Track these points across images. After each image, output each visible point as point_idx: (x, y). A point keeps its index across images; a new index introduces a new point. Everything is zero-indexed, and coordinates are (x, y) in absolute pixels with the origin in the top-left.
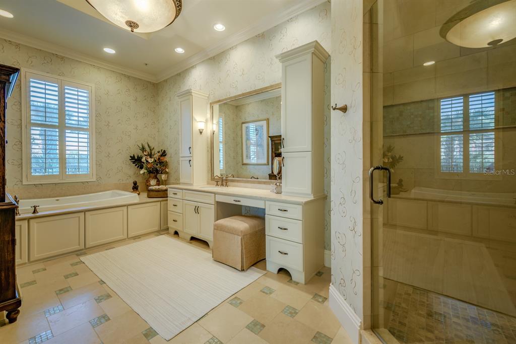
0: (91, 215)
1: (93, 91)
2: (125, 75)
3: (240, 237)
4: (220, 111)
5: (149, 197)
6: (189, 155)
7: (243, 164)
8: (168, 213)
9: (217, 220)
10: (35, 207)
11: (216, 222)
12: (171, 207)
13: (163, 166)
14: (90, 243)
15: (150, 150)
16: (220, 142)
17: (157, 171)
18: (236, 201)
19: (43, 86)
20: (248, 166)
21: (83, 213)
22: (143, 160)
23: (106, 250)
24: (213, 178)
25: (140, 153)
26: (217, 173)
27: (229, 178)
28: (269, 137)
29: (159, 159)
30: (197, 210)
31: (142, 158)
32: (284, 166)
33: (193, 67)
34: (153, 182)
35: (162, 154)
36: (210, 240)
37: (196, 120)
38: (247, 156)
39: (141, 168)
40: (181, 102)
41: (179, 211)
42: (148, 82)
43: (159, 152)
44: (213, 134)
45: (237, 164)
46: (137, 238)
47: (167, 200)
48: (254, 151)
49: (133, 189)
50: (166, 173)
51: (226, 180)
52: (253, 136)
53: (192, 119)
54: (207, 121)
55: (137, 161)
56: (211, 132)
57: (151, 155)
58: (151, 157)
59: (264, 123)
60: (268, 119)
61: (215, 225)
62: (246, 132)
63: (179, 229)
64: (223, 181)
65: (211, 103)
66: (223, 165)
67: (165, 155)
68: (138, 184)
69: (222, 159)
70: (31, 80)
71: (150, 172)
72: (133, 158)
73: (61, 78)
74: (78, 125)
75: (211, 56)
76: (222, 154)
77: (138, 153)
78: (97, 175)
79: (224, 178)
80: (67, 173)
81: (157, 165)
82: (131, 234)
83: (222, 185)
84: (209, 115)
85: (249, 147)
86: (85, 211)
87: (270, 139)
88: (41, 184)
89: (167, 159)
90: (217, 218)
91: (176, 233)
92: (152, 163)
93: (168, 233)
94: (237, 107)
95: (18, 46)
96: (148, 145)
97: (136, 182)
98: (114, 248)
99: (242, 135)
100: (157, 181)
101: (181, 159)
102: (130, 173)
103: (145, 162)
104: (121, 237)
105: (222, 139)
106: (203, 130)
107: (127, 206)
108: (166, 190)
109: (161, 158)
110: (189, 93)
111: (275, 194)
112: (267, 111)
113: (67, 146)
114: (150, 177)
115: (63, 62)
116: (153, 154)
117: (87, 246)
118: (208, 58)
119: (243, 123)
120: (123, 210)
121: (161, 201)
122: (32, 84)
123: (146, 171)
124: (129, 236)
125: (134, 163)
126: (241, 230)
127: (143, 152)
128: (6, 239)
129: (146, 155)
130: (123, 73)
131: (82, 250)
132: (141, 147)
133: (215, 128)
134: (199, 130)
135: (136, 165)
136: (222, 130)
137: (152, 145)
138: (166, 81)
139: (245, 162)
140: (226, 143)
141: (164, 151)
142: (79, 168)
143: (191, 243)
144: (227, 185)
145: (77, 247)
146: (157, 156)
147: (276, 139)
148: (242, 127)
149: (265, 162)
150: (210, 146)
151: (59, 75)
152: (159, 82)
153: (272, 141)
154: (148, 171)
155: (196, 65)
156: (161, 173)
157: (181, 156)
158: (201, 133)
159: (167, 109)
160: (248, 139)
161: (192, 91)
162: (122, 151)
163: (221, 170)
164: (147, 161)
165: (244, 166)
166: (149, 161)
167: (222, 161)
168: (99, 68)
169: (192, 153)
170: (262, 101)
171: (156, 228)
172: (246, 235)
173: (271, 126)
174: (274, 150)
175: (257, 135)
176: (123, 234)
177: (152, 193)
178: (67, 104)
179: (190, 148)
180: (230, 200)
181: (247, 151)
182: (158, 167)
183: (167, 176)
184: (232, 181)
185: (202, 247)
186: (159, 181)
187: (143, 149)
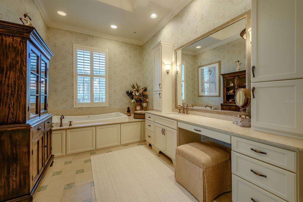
0: (99, 129)
1: (107, 55)
2: (124, 42)
3: (203, 170)
4: (183, 60)
5: (135, 118)
6: (159, 89)
7: (199, 96)
8: (146, 130)
9: (179, 145)
10: (70, 122)
11: (178, 147)
12: (147, 127)
13: (145, 98)
14: (99, 147)
15: (138, 87)
16: (183, 81)
17: (141, 101)
18: (197, 130)
19: (83, 53)
20: (203, 97)
21: (95, 127)
22: (133, 94)
23: (107, 152)
24: (176, 107)
25: (132, 90)
26: (180, 103)
27: (189, 107)
28: (221, 75)
29: (142, 93)
30: (163, 132)
31: (132, 92)
32: (254, 97)
33: (163, 28)
34: (138, 108)
35: (145, 90)
36: (173, 158)
37: (164, 64)
38: (202, 91)
39: (132, 99)
40: (154, 52)
41: (152, 130)
42: (137, 45)
43: (142, 89)
44: (177, 73)
45: (195, 96)
46: (126, 145)
47: (145, 121)
48: (207, 87)
49: (127, 112)
50: (147, 102)
51: (187, 109)
52: (206, 77)
53: (161, 63)
54: (172, 64)
55: (130, 94)
56: (175, 72)
57: (137, 91)
58: (138, 92)
59: (217, 65)
60: (220, 62)
61: (177, 150)
62: (202, 73)
63: (152, 143)
64: (184, 110)
65: (175, 50)
66: (184, 97)
67: (146, 91)
68: (130, 109)
69: (184, 93)
70: (78, 50)
71: (137, 101)
72: (127, 92)
73: (92, 48)
74: (100, 74)
75: (176, 14)
76: (184, 89)
77: (130, 89)
78: (109, 103)
79: (185, 107)
80: (94, 102)
81: (141, 97)
82: (123, 143)
83: (184, 113)
84: (174, 60)
85: (204, 84)
86: (96, 126)
87: (221, 76)
88: (82, 108)
89: (147, 93)
90: (179, 144)
91: (150, 145)
92: (138, 95)
93: (145, 144)
94: (194, 56)
95: (72, 32)
96: (137, 85)
97: (129, 108)
98: (112, 151)
99: (198, 76)
100: (141, 107)
101: (154, 93)
102: (127, 102)
103: (134, 95)
104: (117, 144)
105: (183, 79)
106: (169, 70)
107: (121, 124)
108: (144, 114)
109: (144, 92)
110: (159, 44)
111: (240, 127)
112: (219, 55)
113: (95, 86)
114: (137, 104)
115: (92, 39)
116: (139, 90)
117: (97, 149)
118: (173, 16)
119: (199, 67)
120: (118, 127)
121: (141, 121)
122: (78, 53)
123: (135, 101)
124: (122, 144)
125: (128, 96)
126: (203, 162)
127: (133, 89)
128: (24, 151)
129: (135, 91)
130: (123, 41)
131: (94, 150)
132: (132, 86)
133: (178, 69)
134: (167, 71)
135: (130, 97)
136: (184, 73)
137: (139, 84)
138: (147, 42)
139: (200, 95)
140: (186, 82)
141: (146, 88)
142: (100, 99)
143: (159, 156)
144: (187, 113)
145: (91, 148)
146: (141, 91)
147: (227, 76)
148: (198, 70)
149: (217, 94)
150: (174, 83)
151: (91, 46)
152: (143, 44)
153: (223, 78)
154: (136, 101)
155: (165, 25)
156: (144, 102)
157: (154, 90)
158: (168, 73)
159: (147, 60)
160: (203, 78)
161: (162, 42)
162: (123, 88)
163: (183, 100)
164: (135, 95)
165: (200, 98)
166: (137, 95)
167: (183, 94)
168: (110, 40)
169: (161, 88)
170: (214, 49)
171: (138, 140)
172: (208, 168)
173: (222, 67)
174: (225, 85)
175: (210, 74)
176: (118, 142)
177: (136, 116)
178: (94, 62)
179: (160, 84)
180: (191, 129)
181: (202, 87)
182: (142, 98)
183: (146, 104)
184: (193, 110)
185: (167, 163)
186: (143, 107)
187: (133, 87)
